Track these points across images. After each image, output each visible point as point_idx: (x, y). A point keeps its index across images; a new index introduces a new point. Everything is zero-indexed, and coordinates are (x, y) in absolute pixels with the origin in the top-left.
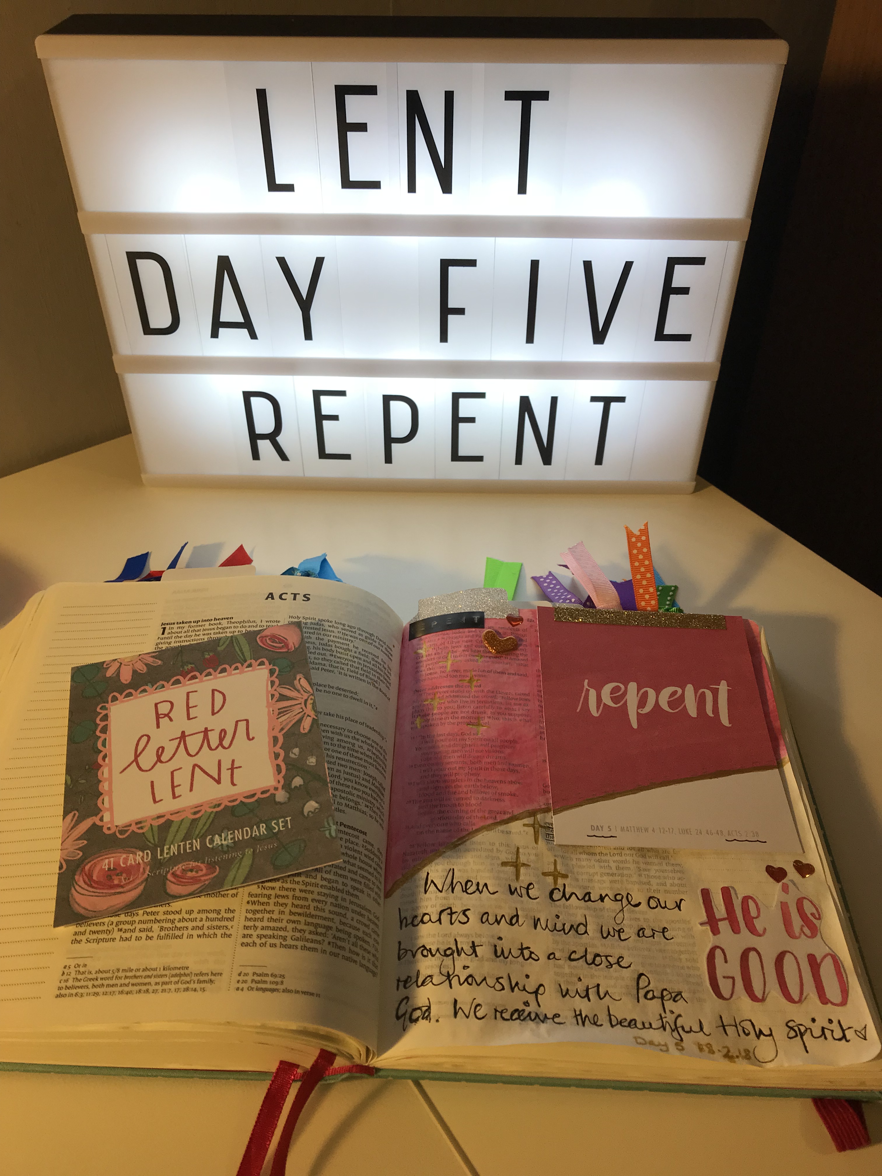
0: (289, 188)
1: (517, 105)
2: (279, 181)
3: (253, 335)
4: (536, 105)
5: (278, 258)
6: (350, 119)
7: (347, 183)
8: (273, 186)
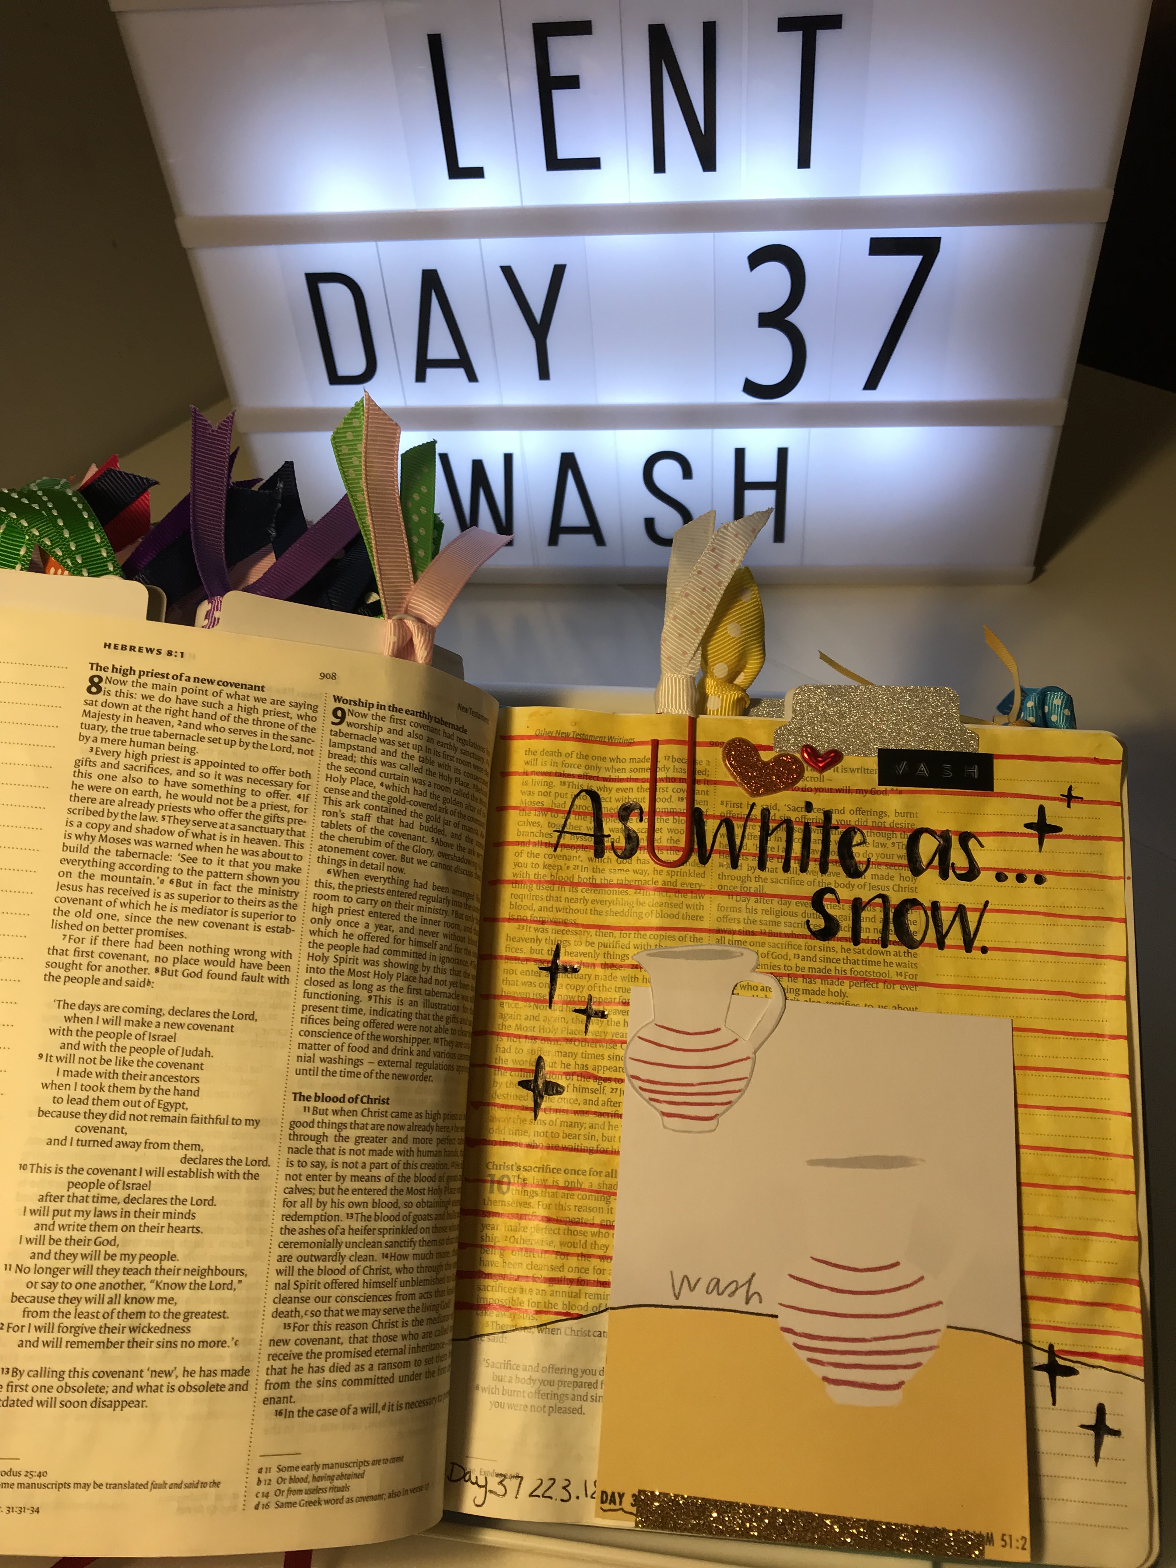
0: (477, 173)
1: (796, 38)
2: (463, 163)
3: (472, 377)
4: (823, 36)
5: (502, 268)
6: (556, 70)
7: (553, 162)
8: (455, 171)
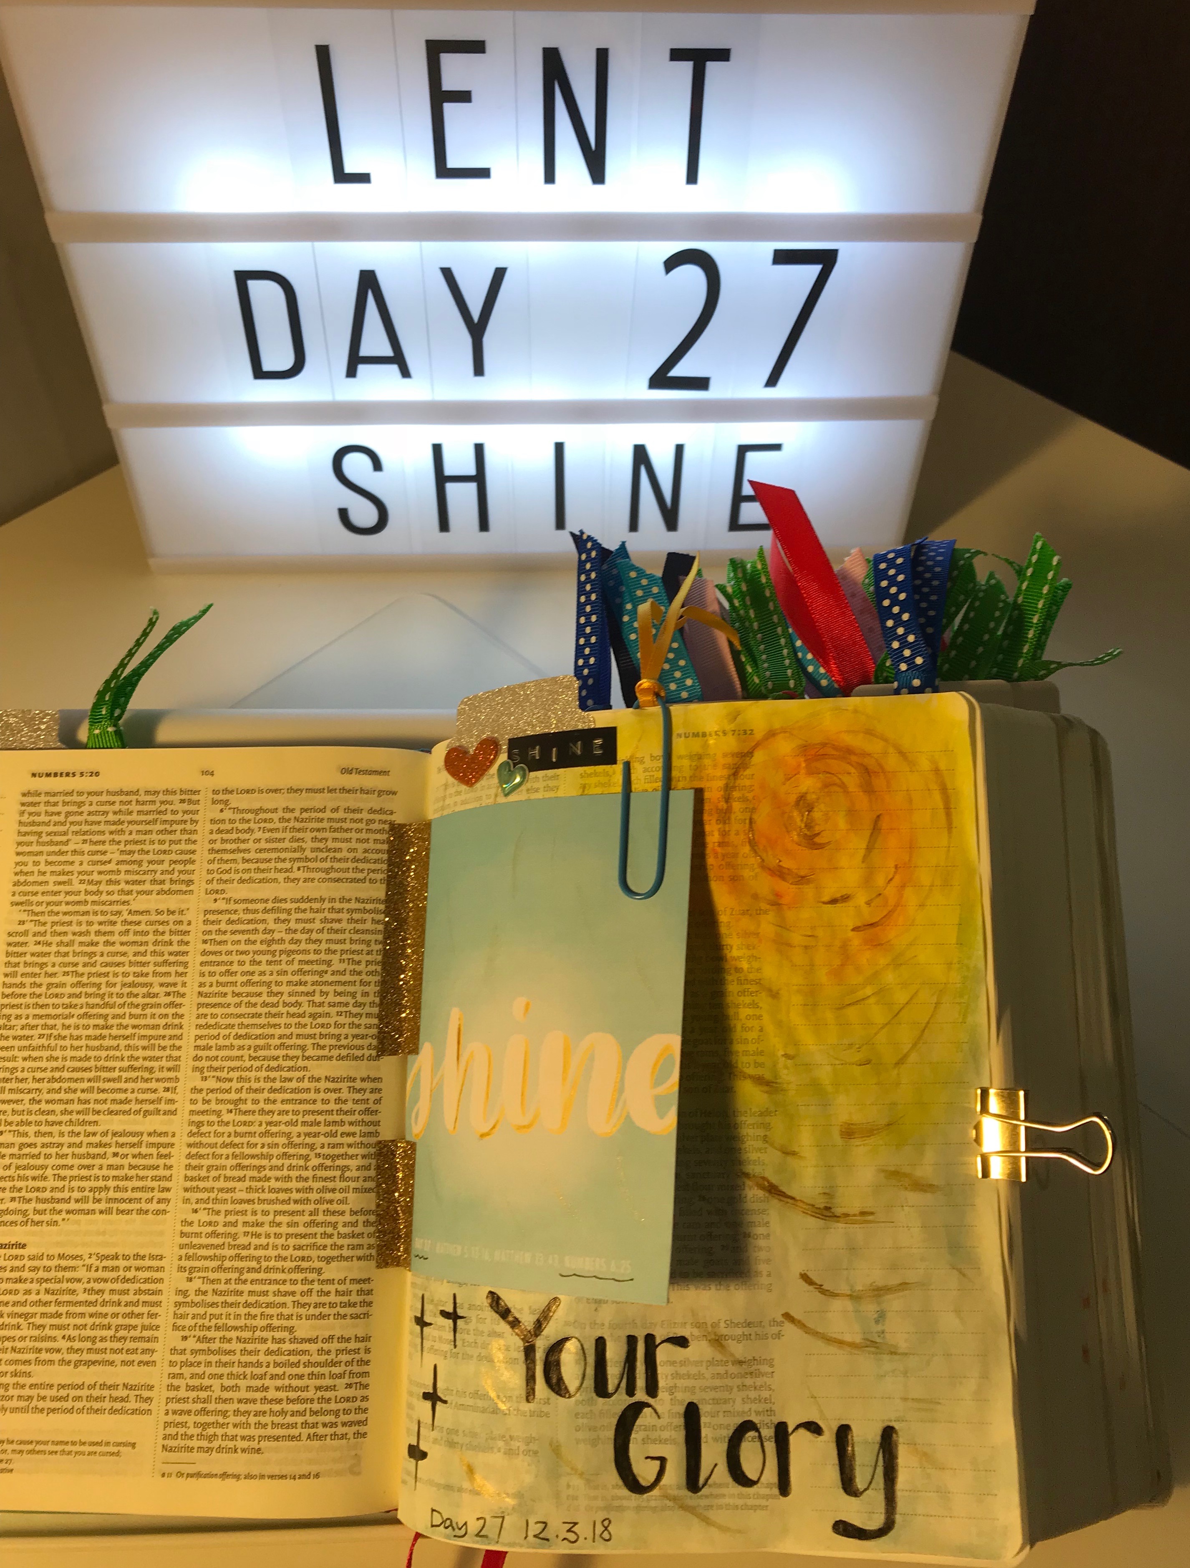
0: (364, 178)
1: (686, 68)
2: (349, 168)
3: (406, 373)
4: (712, 68)
5: (442, 269)
6: (448, 84)
7: (443, 171)
8: (341, 176)
